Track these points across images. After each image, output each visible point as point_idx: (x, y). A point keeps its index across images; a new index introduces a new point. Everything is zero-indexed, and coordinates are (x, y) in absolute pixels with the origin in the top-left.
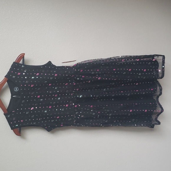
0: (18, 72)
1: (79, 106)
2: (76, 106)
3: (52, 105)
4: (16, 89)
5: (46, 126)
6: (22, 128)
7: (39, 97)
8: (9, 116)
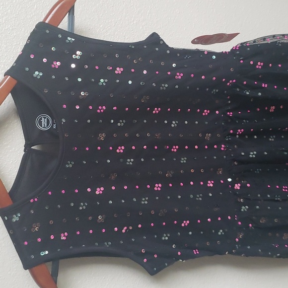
0: (53, 57)
1: (248, 185)
2: (237, 186)
3: (164, 181)
4: (44, 122)
5: (143, 256)
6: (61, 261)
7: (120, 150)
8: (15, 219)
